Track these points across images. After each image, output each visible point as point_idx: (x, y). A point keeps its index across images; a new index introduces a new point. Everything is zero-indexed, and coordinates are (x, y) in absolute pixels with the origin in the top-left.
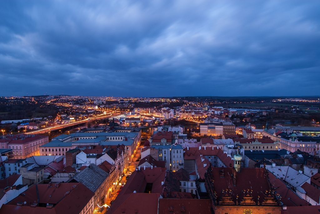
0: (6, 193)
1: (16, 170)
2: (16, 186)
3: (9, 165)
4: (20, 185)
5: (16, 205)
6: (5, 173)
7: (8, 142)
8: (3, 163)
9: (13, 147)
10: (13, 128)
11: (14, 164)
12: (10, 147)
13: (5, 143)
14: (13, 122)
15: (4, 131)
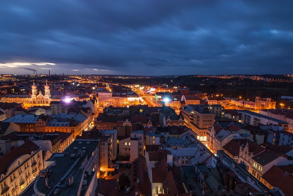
0: (279, 157)
1: (289, 142)
2: (288, 156)
3: (284, 135)
4: (291, 156)
5: (285, 172)
6: (279, 141)
7: (286, 116)
8: (279, 132)
9: (289, 121)
10: (291, 104)
11: (289, 136)
12: (286, 120)
13: (282, 116)
14: (291, 98)
15: (283, 105)
